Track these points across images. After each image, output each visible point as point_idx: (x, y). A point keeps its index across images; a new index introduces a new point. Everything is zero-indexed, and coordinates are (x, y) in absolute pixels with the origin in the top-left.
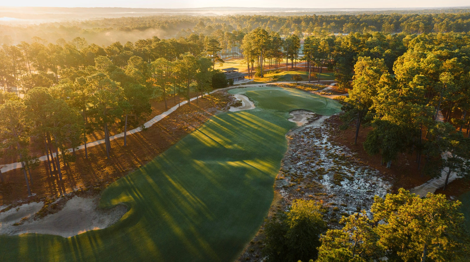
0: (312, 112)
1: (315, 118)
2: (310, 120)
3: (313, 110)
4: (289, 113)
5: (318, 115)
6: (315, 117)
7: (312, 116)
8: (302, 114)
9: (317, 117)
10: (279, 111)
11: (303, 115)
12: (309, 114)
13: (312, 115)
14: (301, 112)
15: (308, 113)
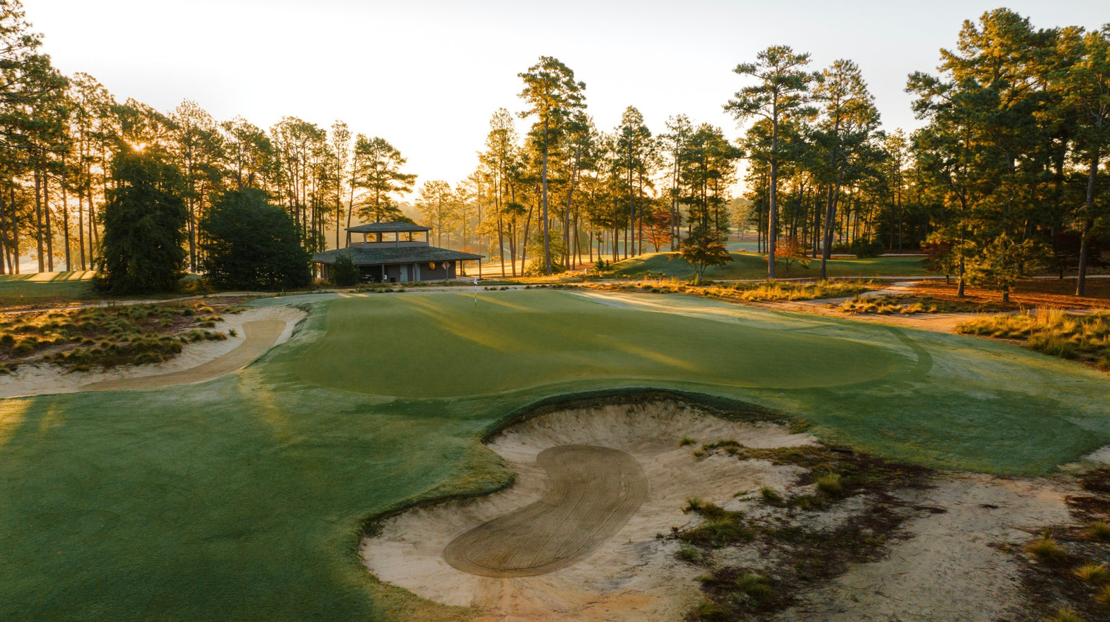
0: (776, 418)
1: (831, 519)
2: (730, 557)
3: (791, 406)
4: (490, 437)
5: (866, 462)
6: (832, 496)
7: (780, 480)
8: (659, 444)
9: (856, 505)
10: (396, 409)
11: (653, 465)
12: (732, 448)
13: (782, 457)
14: (647, 422)
15: (725, 430)
